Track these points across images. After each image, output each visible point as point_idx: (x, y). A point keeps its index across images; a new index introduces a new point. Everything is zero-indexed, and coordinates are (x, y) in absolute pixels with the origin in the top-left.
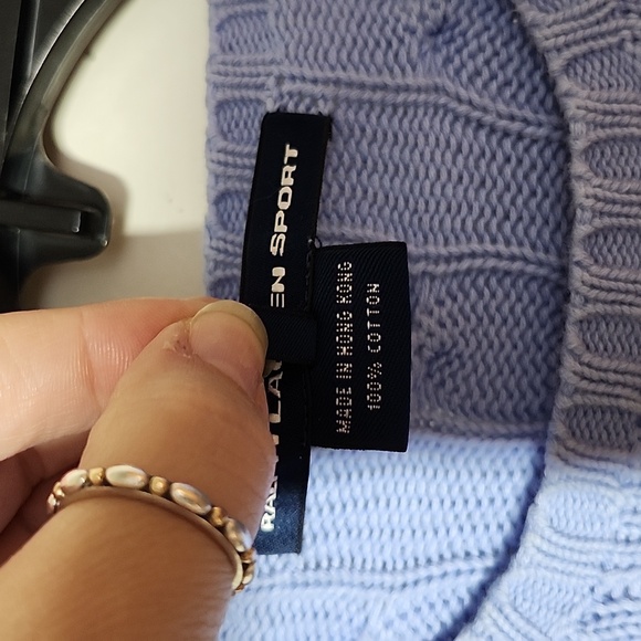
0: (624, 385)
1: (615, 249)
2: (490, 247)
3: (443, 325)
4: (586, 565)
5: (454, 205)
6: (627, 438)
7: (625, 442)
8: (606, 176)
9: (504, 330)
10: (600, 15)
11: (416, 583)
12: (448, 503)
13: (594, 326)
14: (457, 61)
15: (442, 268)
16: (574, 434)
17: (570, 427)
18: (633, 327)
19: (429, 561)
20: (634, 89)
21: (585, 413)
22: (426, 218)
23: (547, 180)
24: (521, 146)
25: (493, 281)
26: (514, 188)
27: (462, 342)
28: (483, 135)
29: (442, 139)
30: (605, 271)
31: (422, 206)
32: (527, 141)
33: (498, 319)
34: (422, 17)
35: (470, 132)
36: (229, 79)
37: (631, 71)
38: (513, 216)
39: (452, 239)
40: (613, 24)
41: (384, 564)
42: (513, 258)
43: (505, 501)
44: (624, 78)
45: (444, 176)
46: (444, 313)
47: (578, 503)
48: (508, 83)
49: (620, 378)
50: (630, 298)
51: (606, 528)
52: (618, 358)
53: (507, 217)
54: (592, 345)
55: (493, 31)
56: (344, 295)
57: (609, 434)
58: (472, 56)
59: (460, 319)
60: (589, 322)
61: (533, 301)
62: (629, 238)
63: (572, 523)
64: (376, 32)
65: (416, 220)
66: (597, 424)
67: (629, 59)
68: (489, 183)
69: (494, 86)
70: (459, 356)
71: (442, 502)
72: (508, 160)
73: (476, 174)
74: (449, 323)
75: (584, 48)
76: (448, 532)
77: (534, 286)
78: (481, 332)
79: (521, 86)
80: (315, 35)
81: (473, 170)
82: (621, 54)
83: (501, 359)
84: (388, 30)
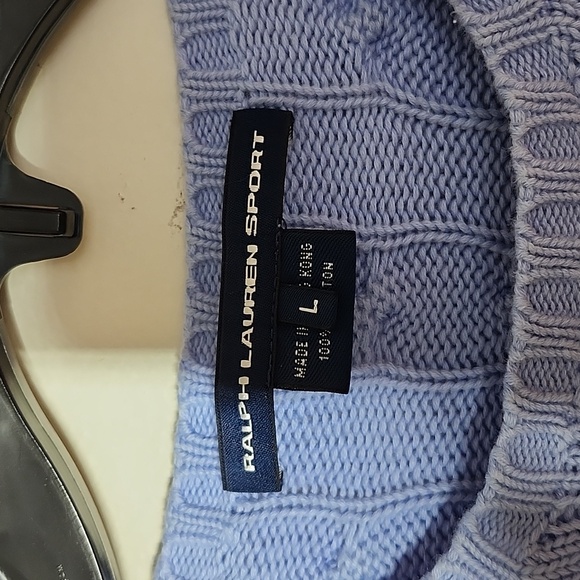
0: (568, 338)
1: (553, 221)
2: (428, 224)
3: (392, 291)
4: (542, 494)
5: (397, 190)
6: (571, 383)
7: (570, 387)
8: (543, 157)
9: (445, 292)
10: (529, 14)
11: (383, 507)
12: (406, 439)
13: (538, 288)
14: (394, 65)
15: (389, 243)
16: (526, 383)
17: (523, 378)
18: (572, 287)
19: (394, 489)
20: (562, 78)
21: (535, 364)
22: (374, 203)
23: (475, 163)
24: (452, 136)
25: (433, 251)
26: (447, 172)
27: (409, 304)
28: (419, 128)
29: (385, 134)
30: (546, 241)
31: (369, 193)
32: (457, 131)
33: (439, 283)
34: (363, 29)
35: (408, 126)
36: (201, 93)
37: (558, 62)
38: (448, 196)
39: (396, 219)
40: (542, 22)
41: (356, 493)
42: (450, 232)
43: (455, 435)
44: (553, 69)
45: (387, 166)
46: (393, 281)
47: (533, 442)
48: (438, 82)
49: (563, 332)
50: (569, 263)
51: (557, 461)
52: (560, 315)
53: (443, 197)
54: (538, 305)
55: (424, 38)
56: (306, 270)
57: (556, 381)
58: (407, 60)
59: (407, 285)
60: (535, 286)
61: (468, 266)
62: (564, 210)
63: (529, 459)
64: (324, 45)
65: (365, 205)
66: (545, 373)
67: (557, 52)
68: (426, 169)
69: (426, 86)
70: (407, 316)
71: (401, 439)
72: (441, 148)
73: (415, 162)
74: (397, 289)
75: (517, 43)
76: (408, 463)
77: (468, 254)
78: (425, 295)
79: (450, 83)
80: (272, 50)
81: (412, 159)
82: (550, 48)
83: (444, 316)
84: (334, 42)
